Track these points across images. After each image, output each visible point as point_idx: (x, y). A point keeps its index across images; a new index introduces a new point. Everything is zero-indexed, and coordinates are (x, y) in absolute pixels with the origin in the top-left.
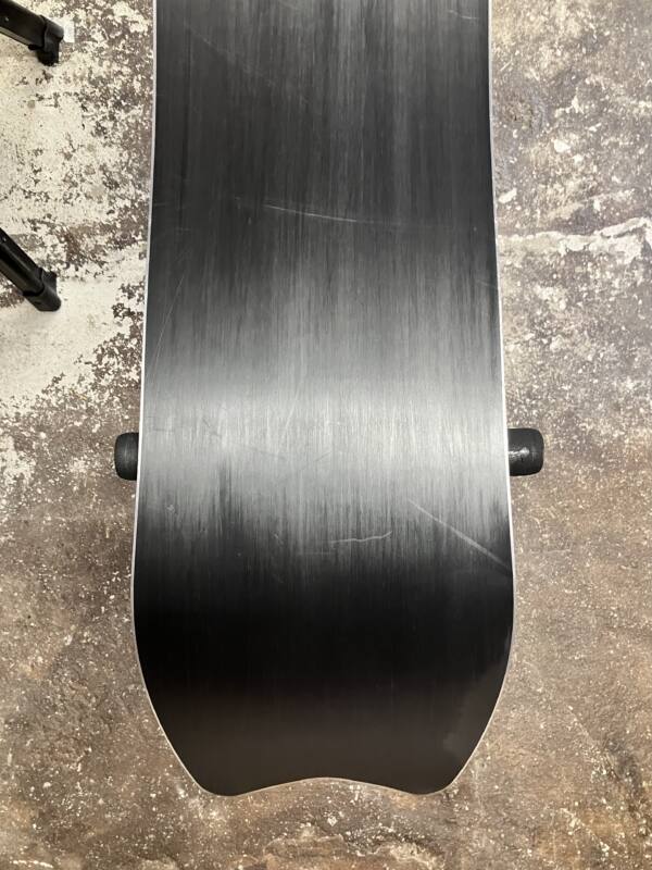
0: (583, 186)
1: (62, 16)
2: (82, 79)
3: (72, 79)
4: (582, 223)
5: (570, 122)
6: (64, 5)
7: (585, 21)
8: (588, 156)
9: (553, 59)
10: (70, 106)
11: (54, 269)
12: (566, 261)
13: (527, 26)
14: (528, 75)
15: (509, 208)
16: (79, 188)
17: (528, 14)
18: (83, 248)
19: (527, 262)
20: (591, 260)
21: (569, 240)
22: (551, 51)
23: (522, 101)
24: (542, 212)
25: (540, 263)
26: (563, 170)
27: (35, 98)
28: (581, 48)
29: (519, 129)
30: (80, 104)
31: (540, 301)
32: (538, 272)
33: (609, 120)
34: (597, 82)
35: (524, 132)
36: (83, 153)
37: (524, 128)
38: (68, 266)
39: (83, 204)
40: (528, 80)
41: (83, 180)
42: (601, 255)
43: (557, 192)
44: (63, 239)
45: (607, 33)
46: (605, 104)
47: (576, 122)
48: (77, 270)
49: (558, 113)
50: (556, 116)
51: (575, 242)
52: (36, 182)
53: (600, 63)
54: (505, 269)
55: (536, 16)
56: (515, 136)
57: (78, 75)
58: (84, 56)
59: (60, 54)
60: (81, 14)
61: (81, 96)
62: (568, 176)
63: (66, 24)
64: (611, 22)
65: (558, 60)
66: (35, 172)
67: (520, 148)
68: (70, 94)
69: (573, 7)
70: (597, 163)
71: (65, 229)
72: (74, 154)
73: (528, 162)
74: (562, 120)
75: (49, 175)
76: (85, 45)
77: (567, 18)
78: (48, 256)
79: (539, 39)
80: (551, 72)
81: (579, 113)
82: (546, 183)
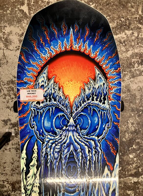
0: (136, 166)
1: (11, 129)
2: (16, 144)
3: (14, 144)
4: (137, 175)
5: (133, 151)
6: (12, 126)
7: (135, 127)
8: (137, 158)
9: (128, 136)
10: (13, 151)
11: (9, 193)
12: (134, 184)
13: (122, 129)
14: (123, 140)
15: (120, 172)
16: (15, 172)
17: (122, 126)
18: (16, 187)
19: (124, 185)
20: (139, 183)
21: (134, 179)
22: (128, 134)
23: (122, 146)
24: (128, 172)
25: (128, 185)
26: (132, 162)
27: (4, 149)
28: (135, 133)
29: (121, 153)
30: (16, 150)
31: (128, 194)
32: (127, 187)
33: (142, 150)
34: (139, 141)
35: (123, 153)
36: (16, 162)
37: (123, 152)
38: (12, 192)
39: (16, 175)
40: (123, 141)
41: (16, 169)
42: (142, 182)
43: (131, 167)
44: (11, 185)
45: (140, 130)
46: (141, 146)
47: (134, 151)
48: (14, 193)
49: (130, 148)
50: (130, 149)
51: (135, 180)
52: (4, 170)
53: (139, 137)
54: (120, 187)
55: (124, 126)
56: (121, 154)
57: (16, 143)
58: (17, 138)
59: (11, 138)
60: (16, 128)
61: (16, 148)
62: (133, 163)
63: (13, 131)
64: (141, 127)
65: (130, 136)
66: (4, 168)
67: (122, 157)
68: (13, 148)
69: (132, 124)
70: (139, 160)
71: (11, 182)
72: (14, 163)
73: (124, 160)
74: (131, 150)
75: (7, 169)
76: (17, 136)
77: (131, 127)
78: (7, 189)
79: (125, 131)
80: (128, 139)
81: (135, 148)
82: (128, 165)
